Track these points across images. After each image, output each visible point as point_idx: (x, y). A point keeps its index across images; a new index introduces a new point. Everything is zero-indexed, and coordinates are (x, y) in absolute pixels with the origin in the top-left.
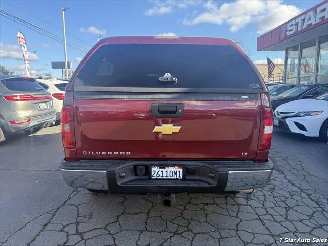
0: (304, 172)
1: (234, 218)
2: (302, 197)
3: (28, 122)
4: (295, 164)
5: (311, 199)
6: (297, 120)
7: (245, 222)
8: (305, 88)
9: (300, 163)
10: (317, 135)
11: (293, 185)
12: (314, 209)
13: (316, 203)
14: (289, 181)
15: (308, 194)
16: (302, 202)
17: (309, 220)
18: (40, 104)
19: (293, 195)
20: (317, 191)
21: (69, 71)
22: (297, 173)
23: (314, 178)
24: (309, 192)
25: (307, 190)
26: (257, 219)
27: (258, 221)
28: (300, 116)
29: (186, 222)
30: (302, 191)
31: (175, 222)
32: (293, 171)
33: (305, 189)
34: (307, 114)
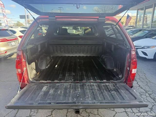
0: (146, 80)
1: (112, 111)
2: (146, 96)
3: (5, 53)
4: (142, 75)
5: (151, 97)
6: (143, 50)
7: (118, 114)
8: (147, 32)
9: (144, 74)
10: (153, 58)
11: (141, 88)
12: (152, 104)
13: (154, 100)
14: (139, 86)
15: (149, 94)
16: (147, 100)
17: (150, 111)
18: (11, 43)
19: (142, 95)
20: (153, 92)
21: (28, 20)
22: (143, 80)
23: (151, 83)
24: (149, 93)
25: (149, 91)
26: (124, 112)
27: (125, 113)
28: (145, 48)
29: (87, 114)
30: (146, 92)
31: (82, 115)
32: (141, 79)
33: (147, 91)
34: (148, 47)
